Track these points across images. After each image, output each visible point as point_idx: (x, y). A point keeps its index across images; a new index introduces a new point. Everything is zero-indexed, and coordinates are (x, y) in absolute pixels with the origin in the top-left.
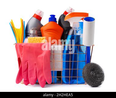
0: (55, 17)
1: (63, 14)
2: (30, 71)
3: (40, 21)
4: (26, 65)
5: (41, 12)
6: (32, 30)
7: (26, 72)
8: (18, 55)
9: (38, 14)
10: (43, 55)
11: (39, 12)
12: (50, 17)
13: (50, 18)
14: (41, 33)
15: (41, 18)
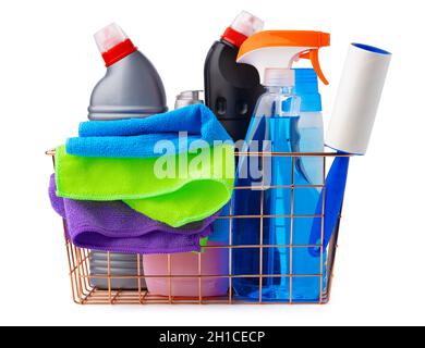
1: (223, 38)
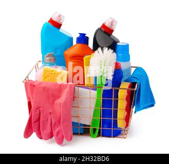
8: (28, 98)
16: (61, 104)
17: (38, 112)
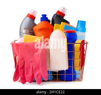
0: (46, 16)
1: (56, 13)
2: (26, 68)
3: (34, 20)
4: (22, 63)
5: (34, 12)
6: (24, 29)
7: (22, 69)
9: (31, 14)
10: (39, 52)
11: (32, 12)
12: (42, 16)
13: (41, 18)
14: (33, 32)
15: (35, 18)
16: (39, 54)
17: (23, 62)
